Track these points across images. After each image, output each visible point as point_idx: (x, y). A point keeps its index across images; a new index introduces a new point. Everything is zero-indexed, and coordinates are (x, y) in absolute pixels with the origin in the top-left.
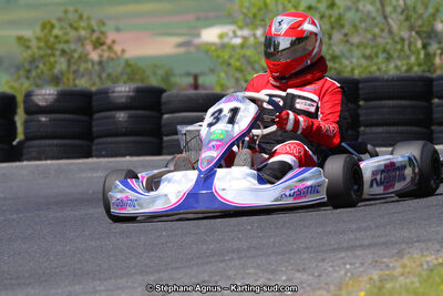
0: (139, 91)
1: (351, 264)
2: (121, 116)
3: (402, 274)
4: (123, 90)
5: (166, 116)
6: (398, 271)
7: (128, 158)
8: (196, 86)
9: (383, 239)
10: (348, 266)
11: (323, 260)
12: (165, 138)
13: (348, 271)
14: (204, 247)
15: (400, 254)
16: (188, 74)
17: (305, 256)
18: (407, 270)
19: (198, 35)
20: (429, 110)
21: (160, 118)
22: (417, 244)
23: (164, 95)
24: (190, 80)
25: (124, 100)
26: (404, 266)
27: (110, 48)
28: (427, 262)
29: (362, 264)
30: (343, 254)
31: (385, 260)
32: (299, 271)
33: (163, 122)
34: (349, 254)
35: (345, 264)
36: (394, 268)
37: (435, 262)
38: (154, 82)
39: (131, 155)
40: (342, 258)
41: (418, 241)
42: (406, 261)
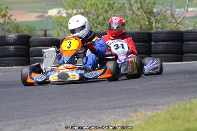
0: (19, 37)
1: (114, 115)
2: (11, 48)
3: (137, 120)
4: (12, 36)
5: (31, 48)
6: (135, 118)
7: (14, 67)
8: (46, 35)
9: (128, 104)
10: (112, 116)
11: (101, 113)
12: (31, 58)
13: (112, 118)
14: (48, 107)
15: (136, 111)
16: (42, 30)
17: (93, 111)
18: (139, 118)
19: (47, 12)
20: (150, 47)
21: (29, 49)
22: (143, 106)
23: (31, 39)
24: (43, 32)
25: (12, 41)
26: (137, 116)
27: (9, 18)
28: (148, 115)
29: (119, 115)
30: (110, 111)
31: (129, 113)
32: (90, 118)
33: (30, 51)
34: (113, 110)
35: (111, 115)
36: (133, 117)
37: (151, 114)
38: (26, 33)
39: (16, 65)
40: (110, 113)
41: (144, 105)
42: (138, 114)
